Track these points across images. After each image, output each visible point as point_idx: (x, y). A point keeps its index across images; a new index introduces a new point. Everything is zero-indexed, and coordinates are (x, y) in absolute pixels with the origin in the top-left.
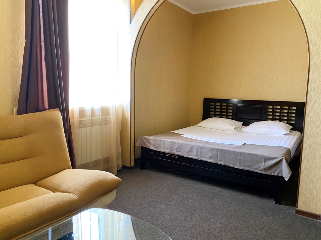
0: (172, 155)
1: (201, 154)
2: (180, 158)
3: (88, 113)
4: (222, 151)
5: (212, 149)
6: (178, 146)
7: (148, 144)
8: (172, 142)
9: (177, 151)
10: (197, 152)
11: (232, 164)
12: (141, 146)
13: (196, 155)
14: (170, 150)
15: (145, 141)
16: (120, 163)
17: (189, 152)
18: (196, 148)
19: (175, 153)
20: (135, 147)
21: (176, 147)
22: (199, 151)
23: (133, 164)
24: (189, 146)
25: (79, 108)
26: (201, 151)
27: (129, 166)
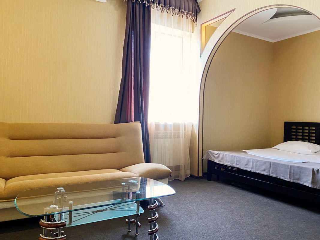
0: (232, 167)
1: (256, 167)
2: (240, 171)
3: (162, 128)
4: (274, 164)
5: (265, 162)
6: (237, 159)
7: (213, 158)
8: (233, 156)
9: (236, 164)
10: (252, 165)
11: (283, 177)
12: (207, 158)
13: (252, 168)
14: (231, 163)
15: (211, 155)
16: (189, 172)
17: (246, 165)
18: (252, 161)
19: (235, 166)
20: (203, 159)
21: (235, 160)
22: (255, 163)
23: (200, 175)
24: (246, 160)
25: (156, 123)
26: (256, 164)
27: (197, 176)
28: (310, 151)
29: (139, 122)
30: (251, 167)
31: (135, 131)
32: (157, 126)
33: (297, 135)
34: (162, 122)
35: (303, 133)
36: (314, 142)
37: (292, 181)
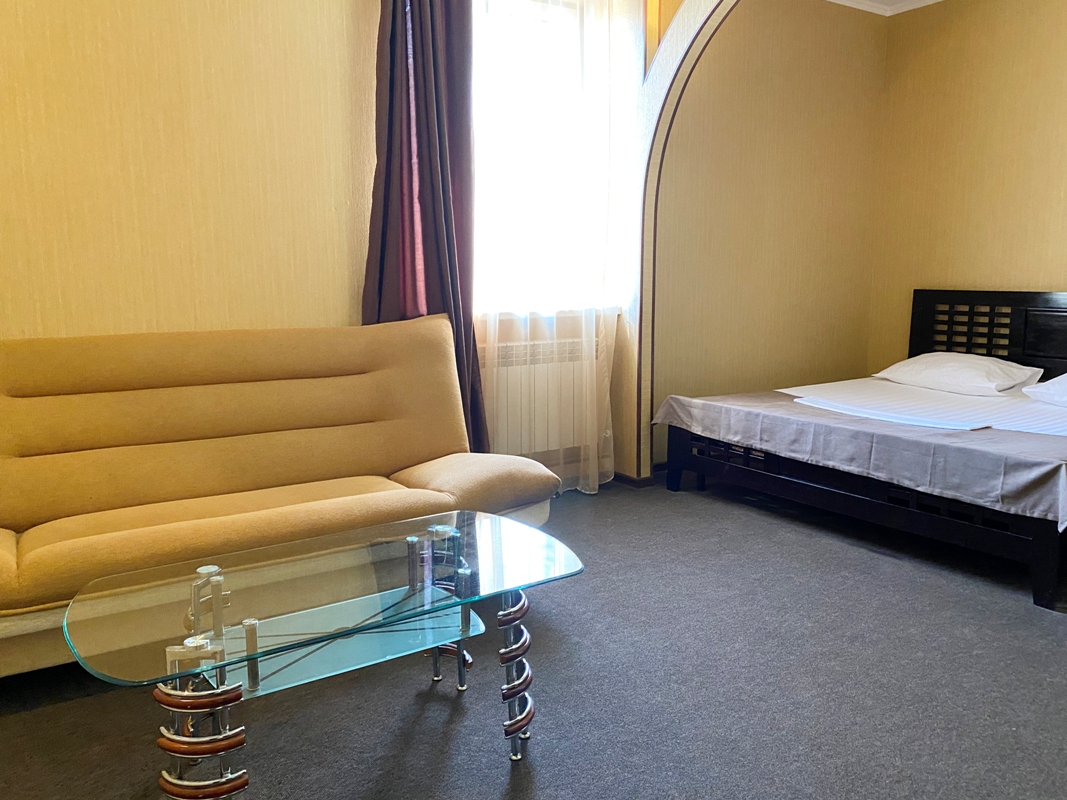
0: (748, 450)
1: (825, 449)
2: (772, 460)
3: (523, 331)
4: (884, 439)
5: (856, 435)
6: (765, 426)
7: (685, 419)
8: (749, 413)
9: (761, 439)
10: (814, 444)
11: (910, 480)
12: (667, 422)
13: (812, 452)
14: (743, 437)
15: (678, 410)
16: (609, 465)
17: (794, 441)
18: (812, 430)
19: (758, 445)
20: (652, 425)
21: (759, 427)
22: (822, 438)
23: (646, 473)
24: (794, 426)
25: (500, 314)
26: (825, 440)
27: (635, 476)
28: (993, 386)
29: (445, 315)
30: (809, 448)
31: (434, 347)
32: (506, 326)
33: (951, 333)
34: (521, 312)
35: (971, 324)
36: (1005, 353)
37: (936, 492)
